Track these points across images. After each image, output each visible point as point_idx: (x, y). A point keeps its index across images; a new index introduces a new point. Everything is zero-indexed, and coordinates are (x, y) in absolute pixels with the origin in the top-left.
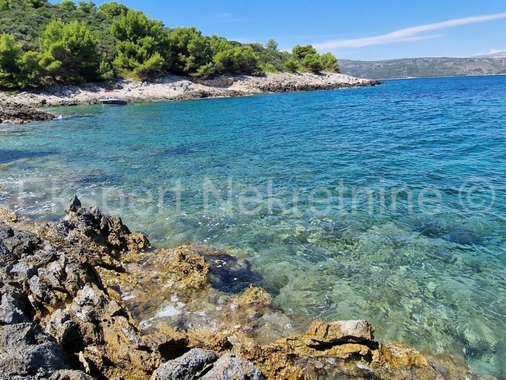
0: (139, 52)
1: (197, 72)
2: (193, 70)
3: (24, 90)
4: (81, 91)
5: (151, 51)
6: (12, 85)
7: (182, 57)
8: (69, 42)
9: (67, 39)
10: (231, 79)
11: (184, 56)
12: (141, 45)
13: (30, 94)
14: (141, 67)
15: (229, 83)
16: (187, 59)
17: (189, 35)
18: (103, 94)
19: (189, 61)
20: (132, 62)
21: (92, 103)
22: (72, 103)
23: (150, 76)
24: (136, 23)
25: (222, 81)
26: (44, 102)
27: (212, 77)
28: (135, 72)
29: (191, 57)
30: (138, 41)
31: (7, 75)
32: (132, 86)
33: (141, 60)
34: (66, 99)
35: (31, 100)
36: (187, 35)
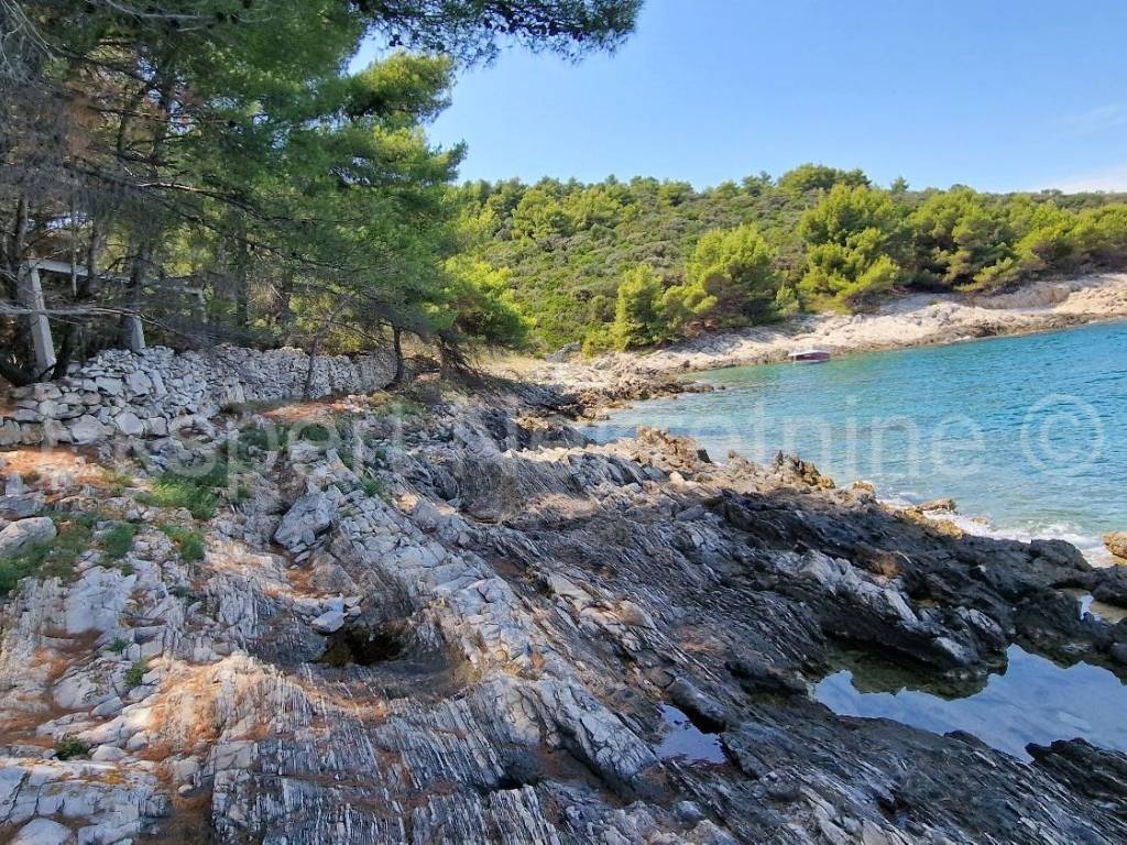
0: (850, 260)
1: (974, 282)
2: (964, 278)
3: (659, 347)
4: (743, 341)
5: (871, 256)
6: (644, 341)
7: (941, 256)
8: (730, 262)
9: (728, 259)
10: (1064, 286)
11: (945, 252)
12: (854, 247)
13: (668, 354)
14: (852, 288)
15: (1058, 296)
16: (952, 257)
17: (957, 210)
18: (780, 342)
19: (956, 262)
20: (835, 281)
21: (760, 361)
22: (729, 363)
23: (867, 303)
24: (847, 208)
25: (1039, 293)
26: (686, 365)
27: (1010, 287)
28: (839, 297)
29: (962, 253)
30: (849, 241)
31: (639, 326)
32: (832, 325)
33: (851, 275)
34: (720, 357)
35: (670, 363)
36: (953, 210)
